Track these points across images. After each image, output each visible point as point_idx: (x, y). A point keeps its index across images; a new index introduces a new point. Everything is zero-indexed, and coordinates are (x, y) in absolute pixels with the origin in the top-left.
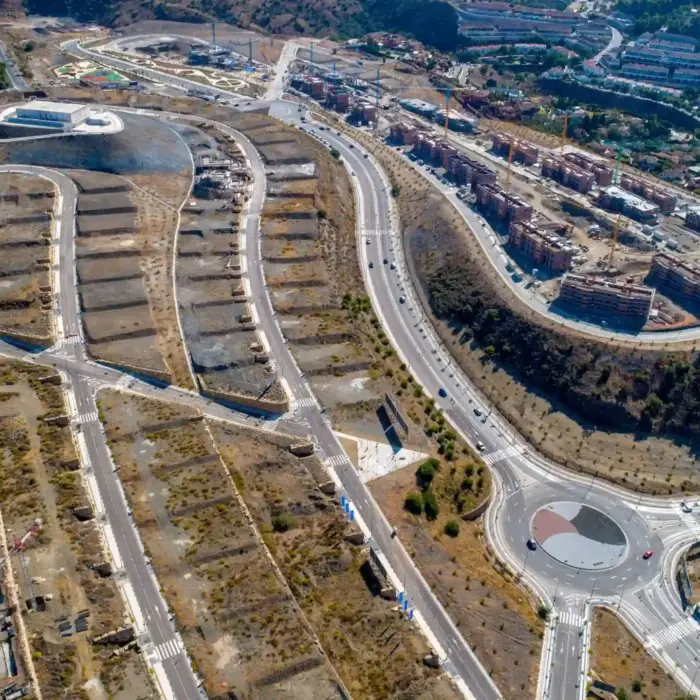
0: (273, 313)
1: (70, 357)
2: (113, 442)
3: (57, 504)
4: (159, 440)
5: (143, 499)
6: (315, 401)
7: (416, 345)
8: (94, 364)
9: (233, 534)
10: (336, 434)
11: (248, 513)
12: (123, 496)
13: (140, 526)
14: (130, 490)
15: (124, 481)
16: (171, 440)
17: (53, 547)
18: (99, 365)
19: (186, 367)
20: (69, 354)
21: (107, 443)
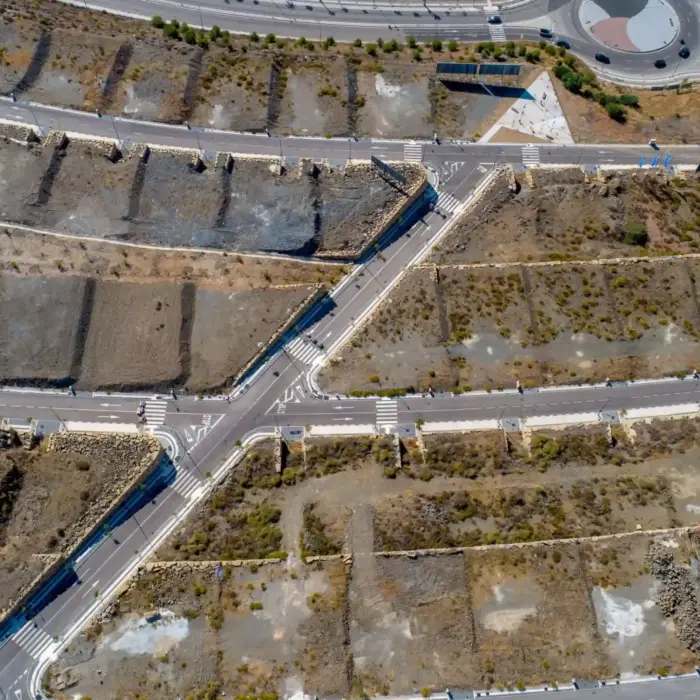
0: (184, 128)
1: (207, 423)
2: (456, 386)
3: (594, 464)
4: (469, 327)
5: (586, 365)
6: (412, 142)
7: (270, 17)
8: (241, 387)
9: (666, 281)
10: (484, 141)
11: (635, 259)
12: (577, 387)
13: (632, 377)
14: (566, 377)
15: (545, 382)
16: (474, 312)
17: (674, 475)
18: (249, 381)
19: (295, 265)
20: (198, 421)
21: (457, 393)
